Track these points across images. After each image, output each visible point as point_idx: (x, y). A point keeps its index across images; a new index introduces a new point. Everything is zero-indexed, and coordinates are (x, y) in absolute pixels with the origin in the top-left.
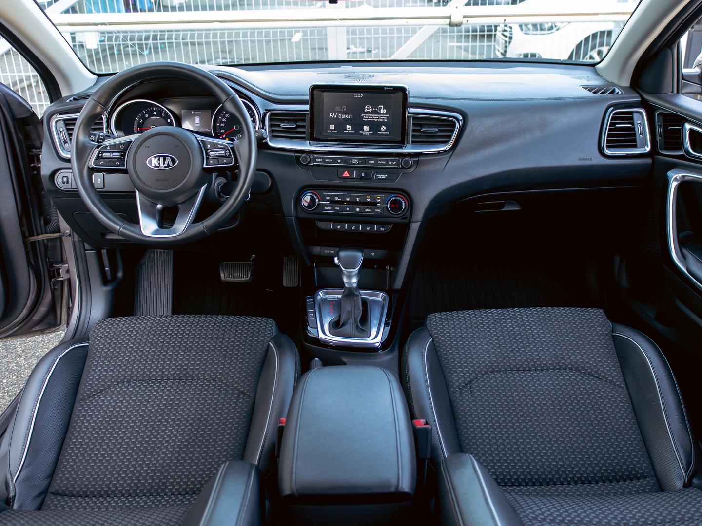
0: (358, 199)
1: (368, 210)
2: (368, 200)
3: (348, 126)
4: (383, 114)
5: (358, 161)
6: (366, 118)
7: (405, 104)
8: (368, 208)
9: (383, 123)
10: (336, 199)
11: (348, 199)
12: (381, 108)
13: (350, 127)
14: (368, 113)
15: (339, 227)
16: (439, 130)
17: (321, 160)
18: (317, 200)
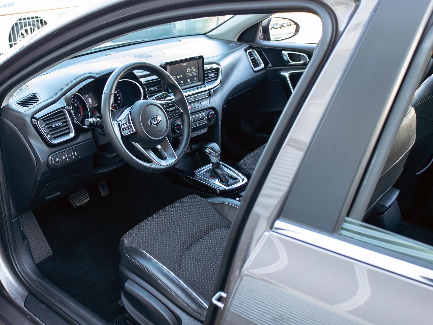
3: (181, 82)
4: (195, 71)
5: (193, 98)
6: (188, 75)
7: (203, 64)
9: (195, 76)
12: (193, 68)
13: (182, 82)
14: (189, 72)
16: (214, 74)
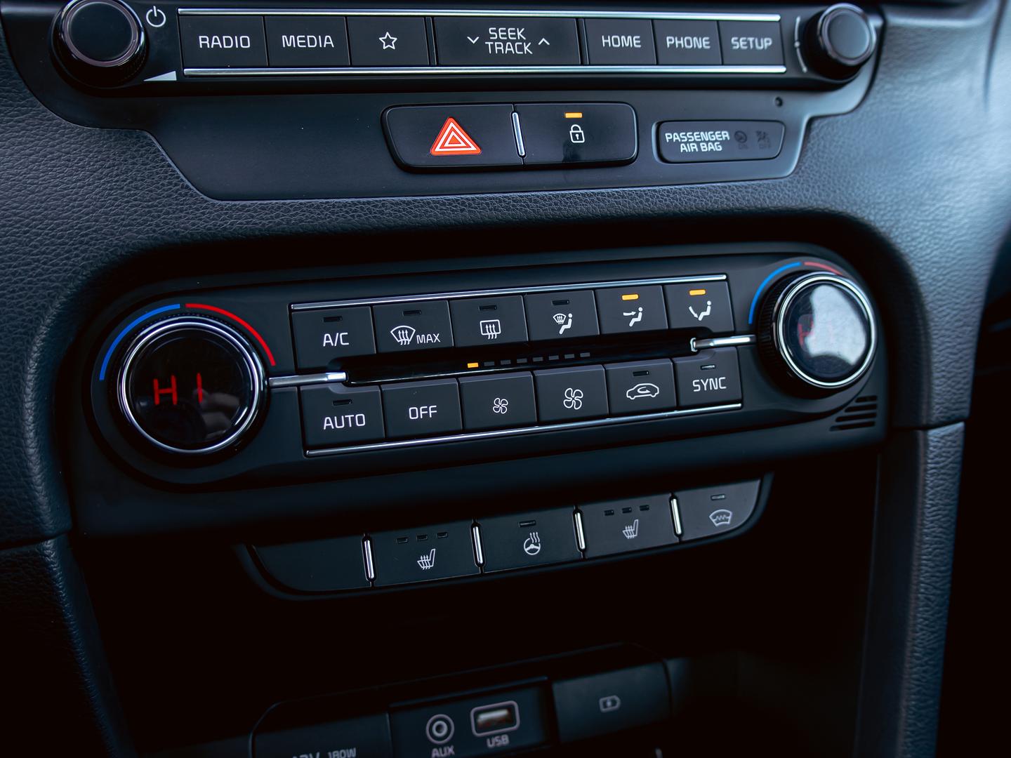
0: (564, 323)
1: (642, 391)
2: (636, 319)
5: (531, 36)
8: (641, 375)
10: (403, 337)
11: (491, 331)
15: (426, 563)
17: (242, 42)
18: (256, 369)
